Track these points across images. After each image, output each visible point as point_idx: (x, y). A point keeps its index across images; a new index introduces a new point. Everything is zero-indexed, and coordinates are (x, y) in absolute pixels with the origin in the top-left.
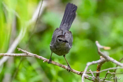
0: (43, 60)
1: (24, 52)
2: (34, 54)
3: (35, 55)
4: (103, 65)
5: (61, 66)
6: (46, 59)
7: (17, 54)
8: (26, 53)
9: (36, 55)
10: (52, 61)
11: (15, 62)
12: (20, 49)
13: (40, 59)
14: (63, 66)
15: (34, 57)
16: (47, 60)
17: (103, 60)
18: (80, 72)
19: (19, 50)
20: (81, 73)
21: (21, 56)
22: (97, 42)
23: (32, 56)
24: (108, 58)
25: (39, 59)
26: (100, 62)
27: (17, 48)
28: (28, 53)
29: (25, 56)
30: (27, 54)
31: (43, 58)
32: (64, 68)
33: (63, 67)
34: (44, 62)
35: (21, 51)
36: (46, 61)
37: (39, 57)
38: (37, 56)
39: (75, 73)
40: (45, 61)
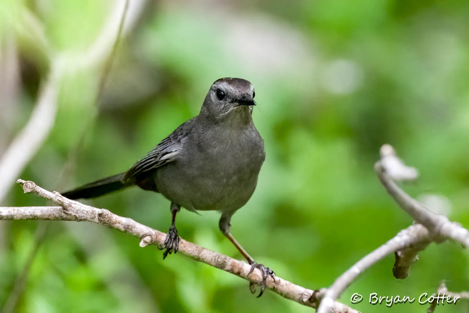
0: (141, 239)
1: (51, 199)
2: (98, 211)
3: (100, 215)
4: (417, 257)
5: (221, 266)
6: (153, 232)
7: (16, 208)
8: (61, 205)
9: (106, 211)
10: (182, 240)
11: (11, 247)
12: (29, 186)
13: (125, 232)
14: (233, 265)
15: (96, 220)
16: (160, 237)
17: (418, 236)
18: (311, 292)
19: (27, 190)
20: (314, 294)
21: (34, 219)
22: (387, 150)
23: (85, 220)
24: (441, 226)
25: (118, 230)
26: (403, 244)
27: (20, 180)
28: (70, 205)
29: (56, 219)
30: (65, 208)
31: (140, 228)
32: (238, 274)
33: (232, 271)
34: (142, 244)
35: (38, 193)
36: (154, 243)
37: (121, 221)
38: (110, 219)
39: (287, 296)
40: (148, 239)
